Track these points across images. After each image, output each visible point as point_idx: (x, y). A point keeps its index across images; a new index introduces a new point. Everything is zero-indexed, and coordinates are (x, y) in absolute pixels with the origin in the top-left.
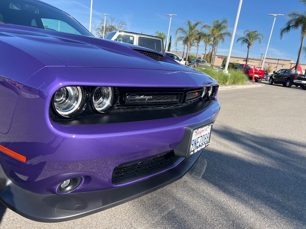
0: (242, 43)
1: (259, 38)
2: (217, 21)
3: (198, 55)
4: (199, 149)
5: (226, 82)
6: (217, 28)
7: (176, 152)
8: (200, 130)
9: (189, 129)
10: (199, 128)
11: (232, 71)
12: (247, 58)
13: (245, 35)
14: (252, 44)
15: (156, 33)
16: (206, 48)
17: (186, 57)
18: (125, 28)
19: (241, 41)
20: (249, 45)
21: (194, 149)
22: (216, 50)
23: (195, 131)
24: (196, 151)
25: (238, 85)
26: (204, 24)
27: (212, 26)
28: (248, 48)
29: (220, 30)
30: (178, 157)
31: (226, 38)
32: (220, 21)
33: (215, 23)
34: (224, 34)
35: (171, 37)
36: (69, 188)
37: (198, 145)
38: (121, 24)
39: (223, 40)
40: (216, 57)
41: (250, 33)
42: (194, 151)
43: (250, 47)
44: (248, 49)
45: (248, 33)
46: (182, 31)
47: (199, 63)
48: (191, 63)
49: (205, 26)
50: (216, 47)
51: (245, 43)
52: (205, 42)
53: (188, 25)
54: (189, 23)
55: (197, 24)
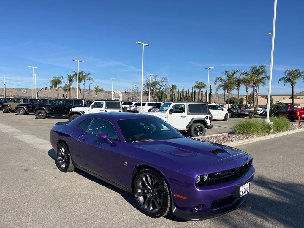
0: (285, 83)
2: (255, 67)
3: (240, 95)
4: (245, 194)
5: (270, 130)
6: (255, 74)
7: (234, 196)
8: (243, 186)
9: (239, 186)
10: (243, 185)
11: (275, 118)
12: (293, 95)
13: (286, 74)
14: (295, 83)
15: (196, 83)
16: (247, 91)
17: (228, 99)
18: (167, 82)
19: (282, 81)
20: (293, 83)
21: (242, 194)
22: (257, 91)
23: (241, 187)
24: (243, 195)
25: (283, 131)
26: (241, 72)
27: (249, 72)
28: (292, 86)
29: (258, 75)
30: (236, 198)
31: (266, 81)
32: (257, 67)
33: (252, 69)
34: (263, 78)
35: (211, 86)
36: (197, 209)
37: (244, 192)
38: (163, 79)
39: (264, 83)
40: (259, 97)
41: (291, 72)
42: (242, 195)
44: (292, 88)
45: (289, 72)
46: (221, 80)
47: (242, 109)
48: (234, 108)
49: (243, 74)
50: (257, 88)
51: (287, 82)
52: (245, 85)
53: (226, 74)
54: (227, 72)
55: (234, 73)
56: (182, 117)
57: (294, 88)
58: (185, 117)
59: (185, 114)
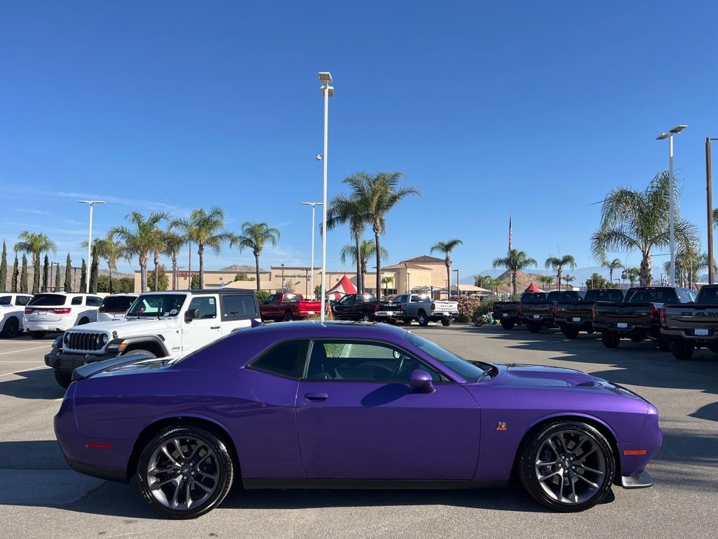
0: (241, 248)
1: (272, 236)
2: (201, 212)
6: (203, 225)
13: (244, 231)
14: (262, 248)
15: (22, 235)
16: (157, 261)
19: (238, 244)
20: (257, 250)
27: (190, 221)
28: (256, 256)
29: (209, 229)
32: (206, 213)
33: (196, 216)
41: (253, 227)
43: (261, 254)
44: (255, 258)
45: (250, 227)
46: (123, 234)
51: (246, 247)
53: (134, 220)
54: (137, 217)
55: (156, 220)
56: (212, 328)
57: (259, 258)
58: (218, 327)
59: (217, 320)
